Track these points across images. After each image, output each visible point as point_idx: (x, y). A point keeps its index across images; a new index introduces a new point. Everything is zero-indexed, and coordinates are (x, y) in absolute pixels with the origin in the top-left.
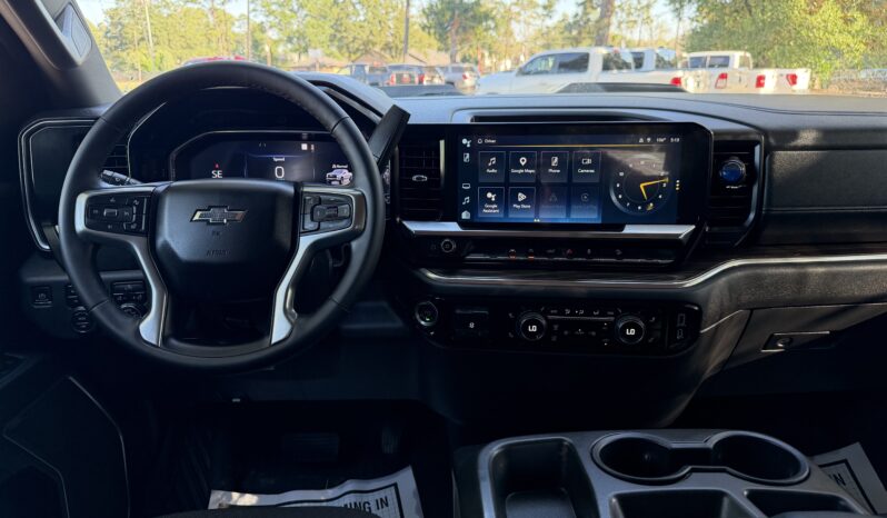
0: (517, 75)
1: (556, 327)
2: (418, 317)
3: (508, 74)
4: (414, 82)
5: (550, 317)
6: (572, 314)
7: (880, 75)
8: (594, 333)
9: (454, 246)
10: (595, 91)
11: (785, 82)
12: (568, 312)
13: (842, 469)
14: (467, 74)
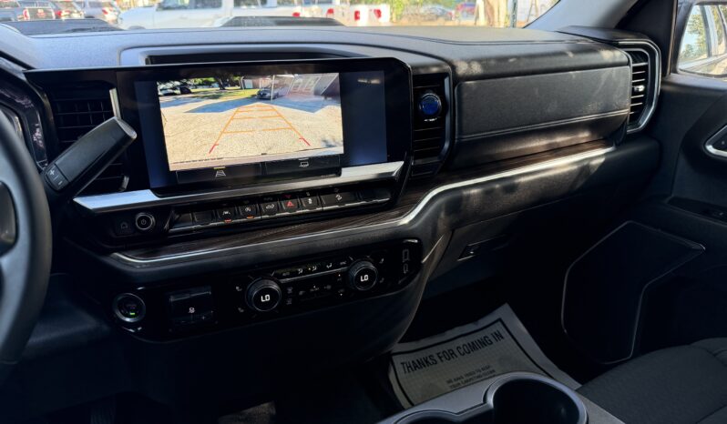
0: (157, 10)
1: (290, 290)
2: (119, 314)
3: (148, 9)
4: (52, 17)
5: (283, 281)
6: (306, 272)
7: (433, 11)
8: (329, 287)
9: (152, 220)
10: (265, 25)
11: (374, 16)
12: (300, 271)
13: (498, 327)
14: (107, 9)
